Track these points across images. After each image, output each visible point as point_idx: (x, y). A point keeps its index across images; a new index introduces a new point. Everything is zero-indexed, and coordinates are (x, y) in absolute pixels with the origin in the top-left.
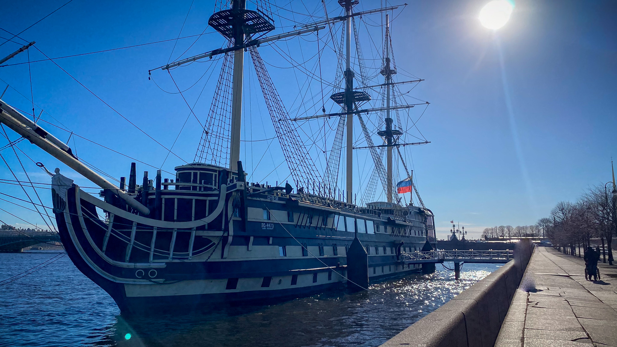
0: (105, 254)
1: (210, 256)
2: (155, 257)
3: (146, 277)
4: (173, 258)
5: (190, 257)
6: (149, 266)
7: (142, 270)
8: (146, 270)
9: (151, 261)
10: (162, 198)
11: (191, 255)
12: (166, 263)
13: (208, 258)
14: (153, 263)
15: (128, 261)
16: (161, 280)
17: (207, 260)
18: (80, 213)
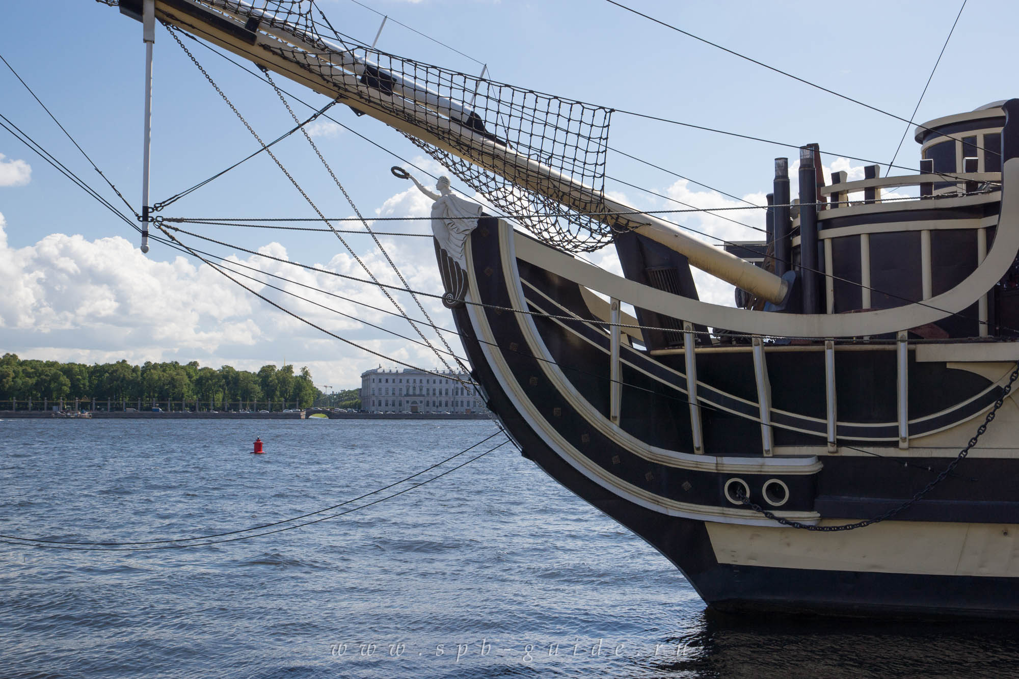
0: (622, 426)
1: (975, 439)
2: (780, 438)
3: (756, 504)
4: (840, 443)
5: (904, 440)
6: (762, 466)
7: (743, 479)
8: (755, 480)
9: (768, 451)
10: (823, 240)
11: (903, 431)
12: (820, 458)
13: (970, 446)
14: (774, 456)
15: (698, 449)
16: (808, 517)
17: (966, 451)
18: (519, 302)
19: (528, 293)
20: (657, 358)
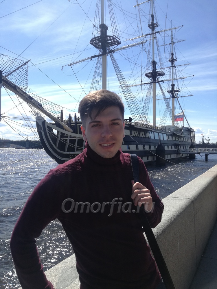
0: (58, 148)
2: (77, 150)
6: (75, 153)
7: (72, 155)
10: (77, 125)
15: (66, 151)
19: (48, 130)
20: (63, 139)
